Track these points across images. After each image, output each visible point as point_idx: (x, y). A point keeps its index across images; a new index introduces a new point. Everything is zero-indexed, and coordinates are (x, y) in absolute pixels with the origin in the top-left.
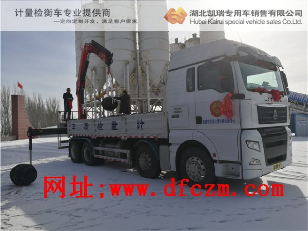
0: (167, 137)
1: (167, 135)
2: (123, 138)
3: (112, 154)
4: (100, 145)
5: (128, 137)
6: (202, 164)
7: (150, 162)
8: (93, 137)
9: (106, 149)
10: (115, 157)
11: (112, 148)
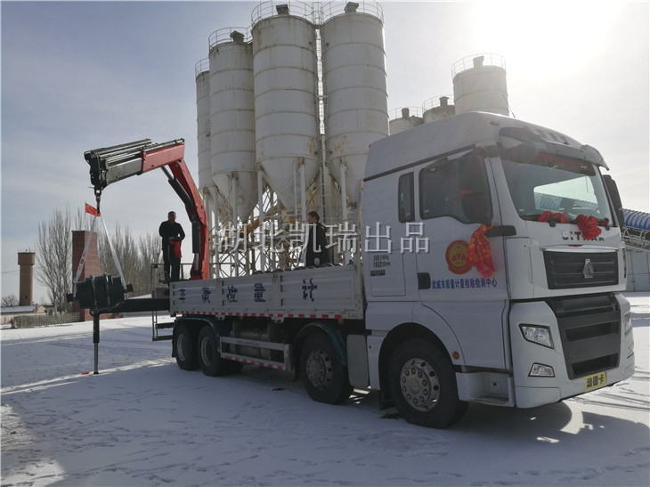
0: (361, 317)
1: (362, 313)
2: (275, 318)
3: (255, 352)
4: (232, 333)
5: (286, 316)
6: (432, 374)
7: (330, 370)
8: (219, 316)
9: (244, 342)
10: (261, 358)
11: (256, 339)
